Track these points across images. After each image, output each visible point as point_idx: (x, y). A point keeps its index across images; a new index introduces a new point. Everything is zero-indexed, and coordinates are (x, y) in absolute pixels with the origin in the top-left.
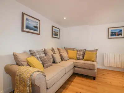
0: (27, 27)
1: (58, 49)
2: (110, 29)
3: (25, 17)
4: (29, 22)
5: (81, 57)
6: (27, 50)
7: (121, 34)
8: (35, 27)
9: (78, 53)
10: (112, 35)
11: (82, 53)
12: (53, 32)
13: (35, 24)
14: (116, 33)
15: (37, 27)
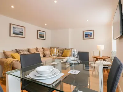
0: (14, 33)
1: (43, 49)
2: (84, 32)
3: (12, 26)
4: (16, 30)
5: (61, 54)
6: (14, 49)
7: (92, 36)
8: (20, 32)
9: (59, 51)
10: (86, 37)
11: (62, 51)
12: (38, 35)
13: (21, 31)
14: (88, 35)
15: (22, 33)
